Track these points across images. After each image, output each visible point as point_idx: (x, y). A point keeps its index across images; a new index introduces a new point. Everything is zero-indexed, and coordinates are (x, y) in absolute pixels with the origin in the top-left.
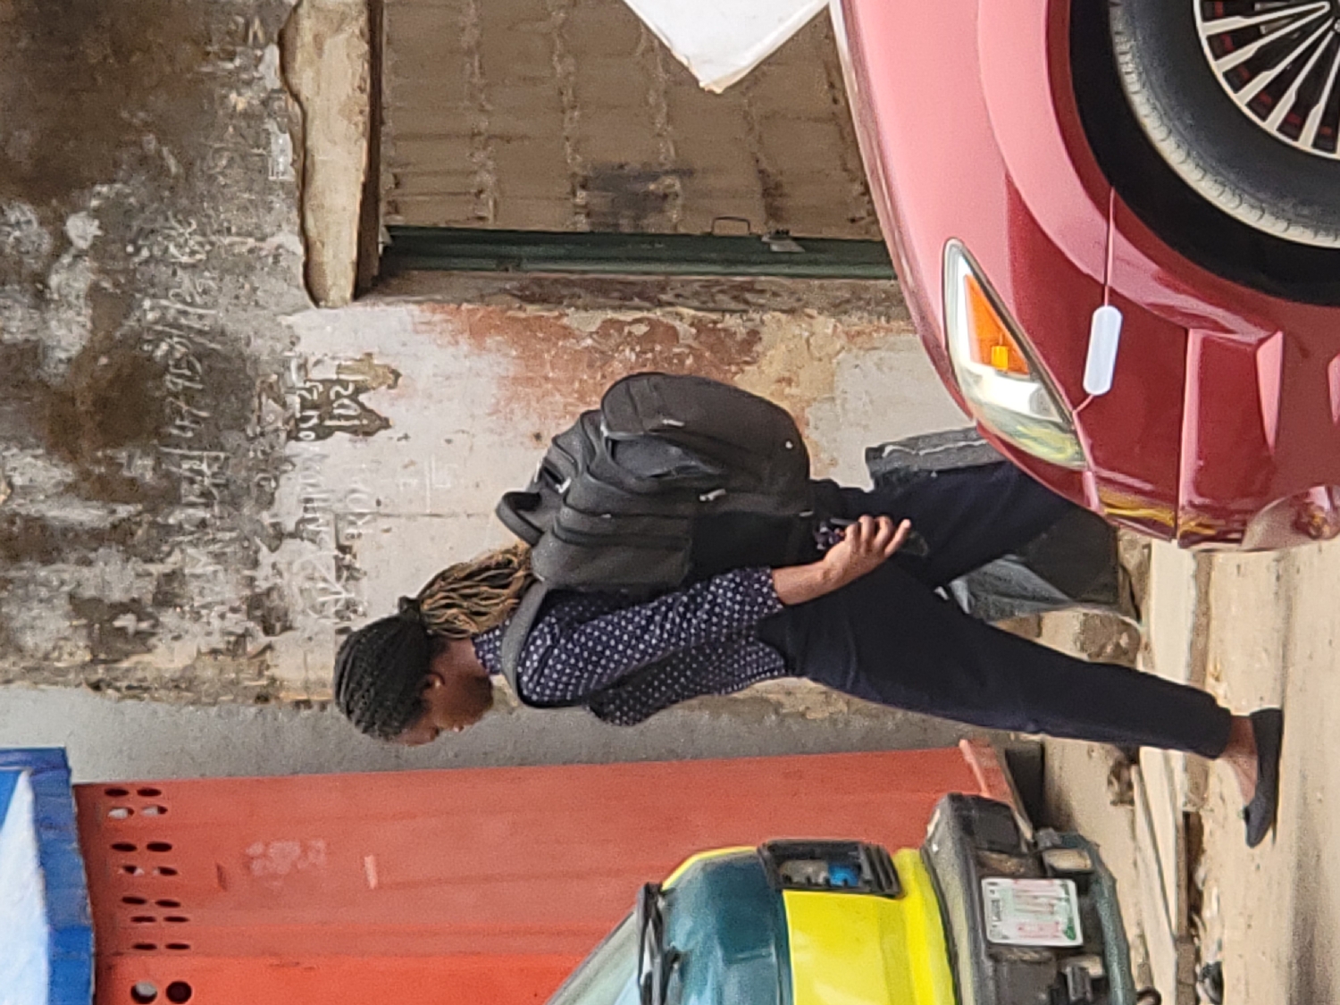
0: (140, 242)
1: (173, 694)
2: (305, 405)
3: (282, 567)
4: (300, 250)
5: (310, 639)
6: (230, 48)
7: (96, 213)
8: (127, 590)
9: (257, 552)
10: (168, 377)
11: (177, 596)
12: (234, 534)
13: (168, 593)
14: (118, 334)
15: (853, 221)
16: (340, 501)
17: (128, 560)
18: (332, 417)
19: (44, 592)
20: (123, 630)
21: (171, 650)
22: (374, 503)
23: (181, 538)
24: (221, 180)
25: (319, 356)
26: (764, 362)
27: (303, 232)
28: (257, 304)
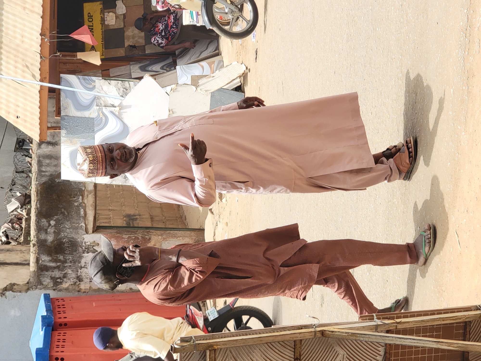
0: (61, 225)
1: (65, 291)
2: (85, 248)
3: (82, 272)
4: (84, 226)
5: (86, 283)
6: (75, 196)
7: (55, 220)
8: (59, 276)
9: (78, 270)
10: (65, 244)
11: (66, 276)
12: (75, 267)
13: (65, 276)
14: (58, 238)
15: (164, 222)
17: (59, 271)
18: (89, 250)
19: (46, 276)
20: (58, 281)
21: (65, 284)
23: (67, 268)
24: (73, 216)
25: (87, 241)
26: (151, 242)
27: (85, 223)
28: (78, 234)
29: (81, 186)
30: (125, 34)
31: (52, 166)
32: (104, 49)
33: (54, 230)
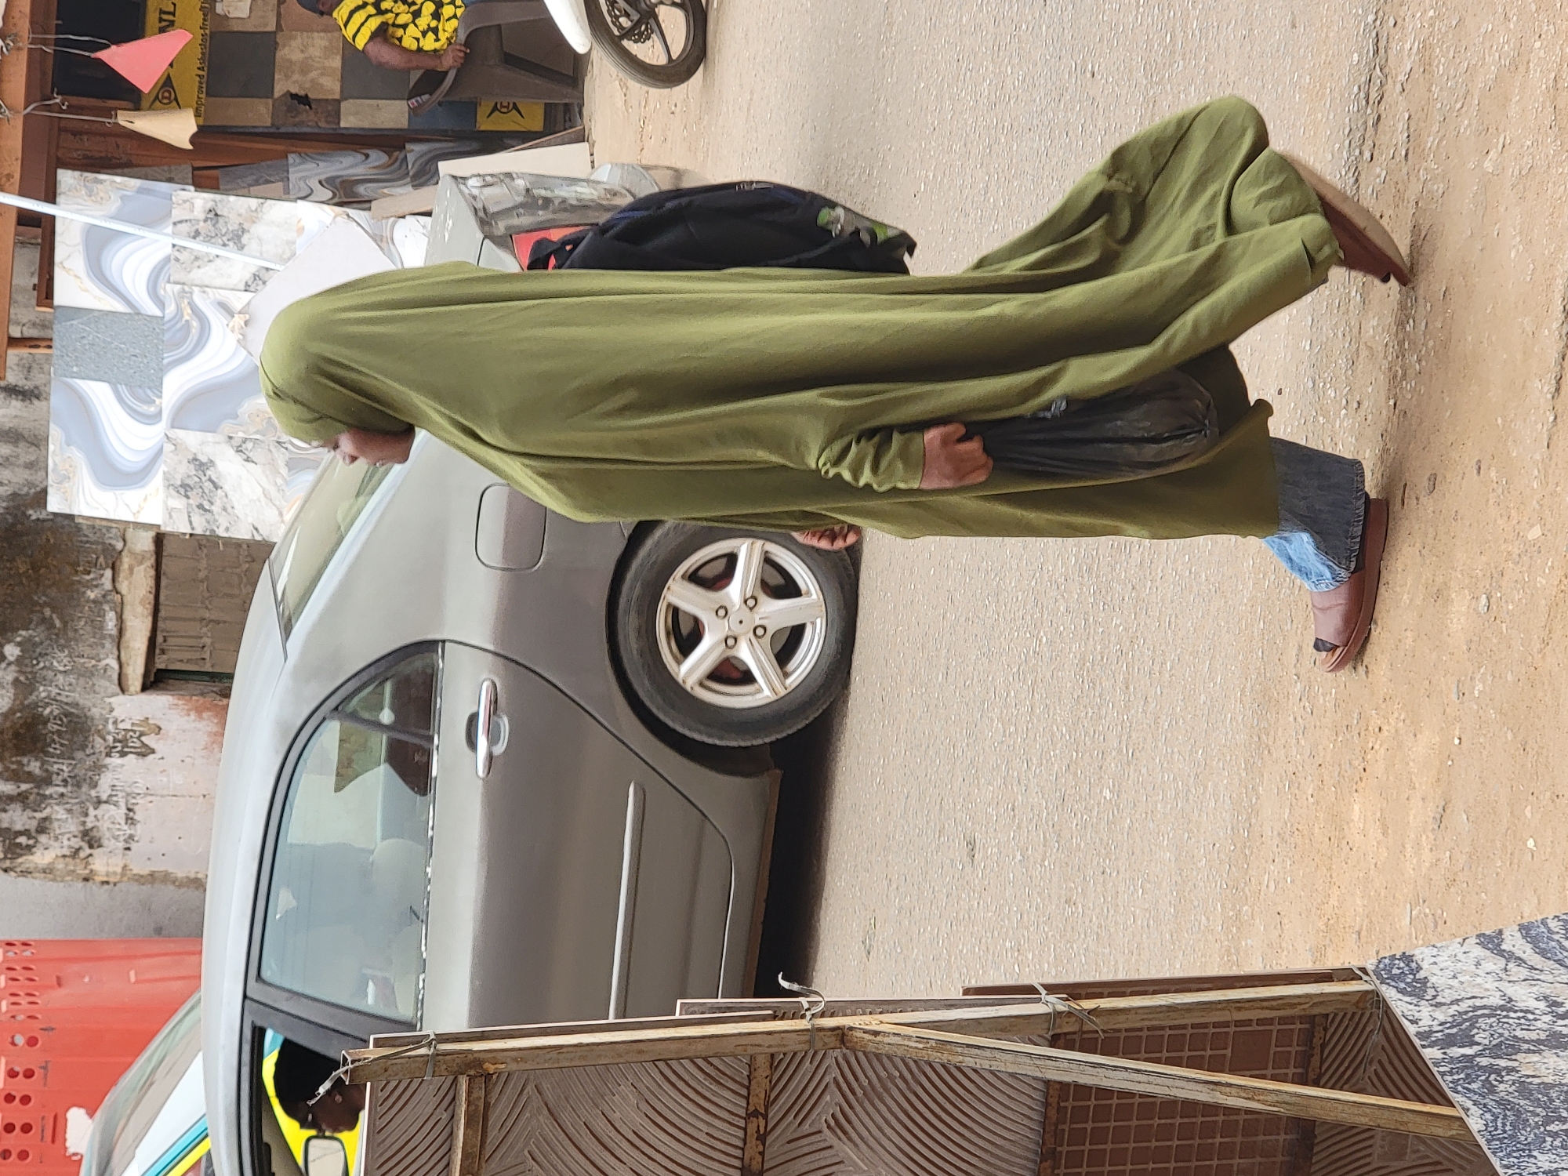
0: (40, 659)
1: (43, 875)
2: (115, 740)
3: (99, 817)
4: (116, 666)
5: (110, 852)
6: (88, 569)
7: (19, 644)
8: (24, 825)
9: (87, 809)
10: (49, 725)
11: (47, 828)
12: (77, 801)
13: (43, 827)
14: (26, 702)
16: (129, 787)
17: (24, 810)
18: (128, 747)
20: (20, 844)
21: (43, 854)
22: (145, 788)
23: (51, 801)
24: (81, 632)
25: (123, 718)
27: (119, 659)
28: (94, 692)
29: (111, 538)
30: (279, 54)
31: (18, 466)
32: (203, 96)
33: (15, 675)
